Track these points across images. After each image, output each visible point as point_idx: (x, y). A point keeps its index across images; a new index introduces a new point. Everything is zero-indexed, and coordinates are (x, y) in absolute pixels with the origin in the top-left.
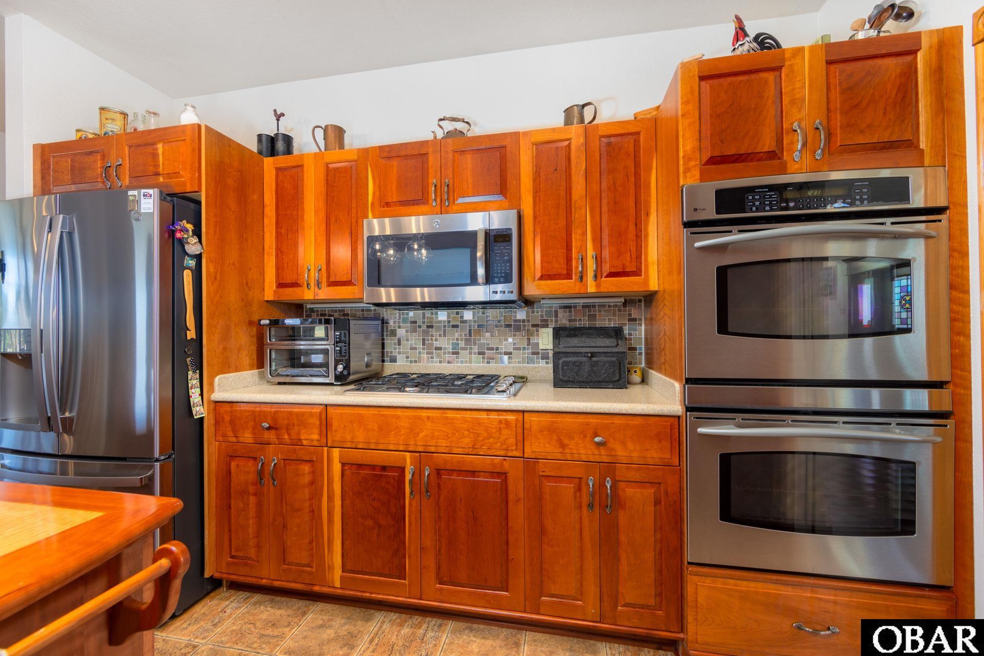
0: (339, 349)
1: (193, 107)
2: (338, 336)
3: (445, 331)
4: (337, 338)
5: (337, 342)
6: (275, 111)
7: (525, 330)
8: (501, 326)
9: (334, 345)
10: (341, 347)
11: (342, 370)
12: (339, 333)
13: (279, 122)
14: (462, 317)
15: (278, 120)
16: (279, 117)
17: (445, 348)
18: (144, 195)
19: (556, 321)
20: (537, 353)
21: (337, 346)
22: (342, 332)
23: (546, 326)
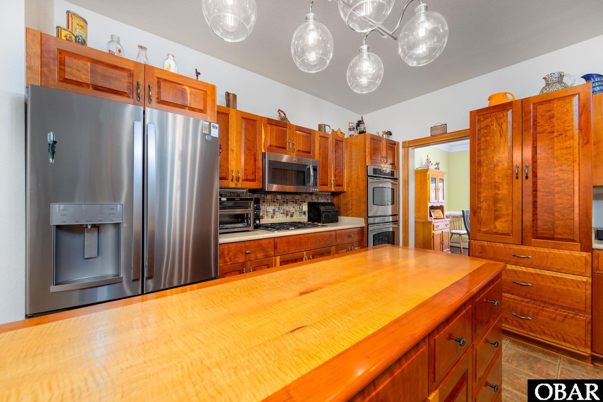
0: (256, 213)
1: (173, 56)
2: (256, 207)
3: (270, 204)
4: (255, 208)
5: (255, 210)
6: (196, 70)
7: (298, 203)
8: (291, 202)
9: (254, 211)
10: (257, 212)
11: (257, 223)
12: (256, 205)
13: (198, 77)
14: (277, 198)
15: (197, 76)
16: (198, 74)
17: (270, 212)
18: (213, 126)
19: (308, 200)
20: (302, 213)
21: (255, 212)
22: (258, 205)
23: (305, 202)
